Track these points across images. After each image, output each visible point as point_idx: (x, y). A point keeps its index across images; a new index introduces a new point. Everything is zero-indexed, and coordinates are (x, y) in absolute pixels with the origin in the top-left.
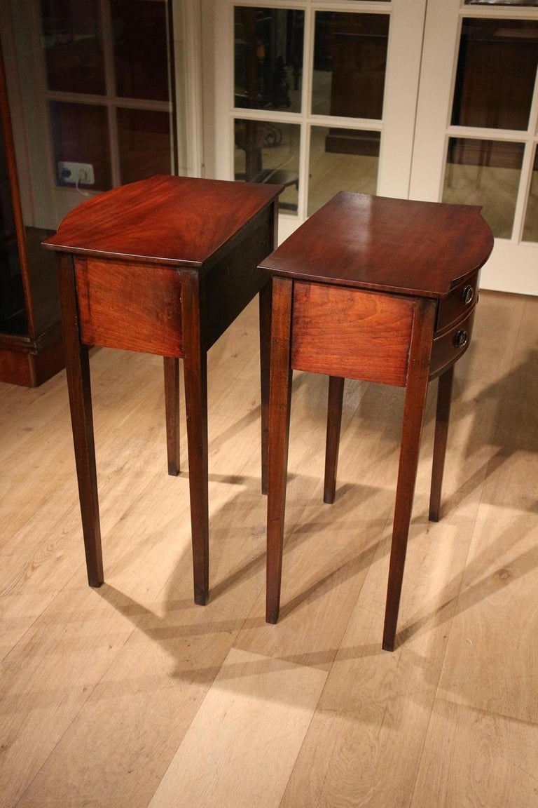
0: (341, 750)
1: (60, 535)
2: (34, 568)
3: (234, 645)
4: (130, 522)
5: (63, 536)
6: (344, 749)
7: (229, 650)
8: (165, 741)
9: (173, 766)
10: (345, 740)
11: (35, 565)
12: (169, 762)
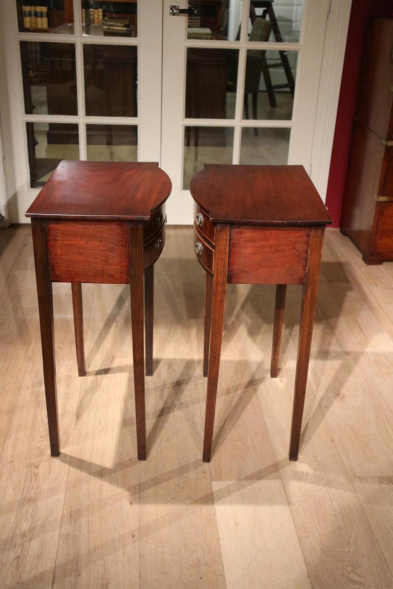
0: (319, 523)
1: (39, 439)
2: (37, 467)
3: (212, 480)
4: (85, 418)
5: (42, 439)
6: (321, 522)
7: (211, 484)
8: (210, 552)
9: (225, 565)
10: (317, 516)
11: (37, 464)
12: (222, 564)
